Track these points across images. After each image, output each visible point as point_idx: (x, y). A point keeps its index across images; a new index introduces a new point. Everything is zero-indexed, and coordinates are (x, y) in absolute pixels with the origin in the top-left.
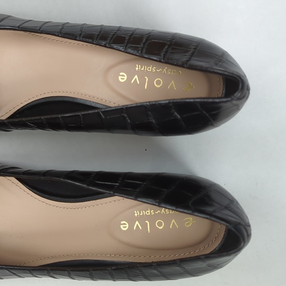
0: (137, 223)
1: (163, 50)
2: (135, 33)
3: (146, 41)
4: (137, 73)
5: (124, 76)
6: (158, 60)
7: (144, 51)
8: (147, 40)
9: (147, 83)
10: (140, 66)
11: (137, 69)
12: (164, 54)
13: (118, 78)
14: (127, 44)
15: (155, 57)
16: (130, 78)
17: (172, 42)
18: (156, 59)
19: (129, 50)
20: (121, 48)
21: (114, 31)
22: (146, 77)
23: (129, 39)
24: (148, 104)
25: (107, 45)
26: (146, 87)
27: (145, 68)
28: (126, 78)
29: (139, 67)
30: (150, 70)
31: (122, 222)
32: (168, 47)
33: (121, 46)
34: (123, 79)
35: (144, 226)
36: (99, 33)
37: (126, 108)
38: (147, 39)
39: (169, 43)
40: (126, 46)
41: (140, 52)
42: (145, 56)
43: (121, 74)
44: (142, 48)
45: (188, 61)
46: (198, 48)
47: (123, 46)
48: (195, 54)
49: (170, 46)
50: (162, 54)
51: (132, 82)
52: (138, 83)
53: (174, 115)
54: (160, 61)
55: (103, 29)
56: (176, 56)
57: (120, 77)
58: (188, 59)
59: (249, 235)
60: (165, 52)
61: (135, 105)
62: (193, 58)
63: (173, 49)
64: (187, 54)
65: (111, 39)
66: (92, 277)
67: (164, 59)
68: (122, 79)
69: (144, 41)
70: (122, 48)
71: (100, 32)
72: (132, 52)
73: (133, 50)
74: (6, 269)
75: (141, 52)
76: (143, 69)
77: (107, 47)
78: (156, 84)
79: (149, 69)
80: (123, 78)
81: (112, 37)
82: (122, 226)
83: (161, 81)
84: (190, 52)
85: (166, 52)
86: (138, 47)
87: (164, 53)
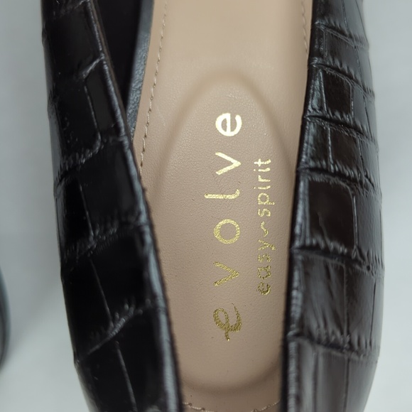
1: (331, 239)
2: (365, 140)
3: (349, 178)
4: (247, 166)
5: (233, 128)
6: (297, 230)
7: (318, 178)
8: (352, 181)
9: (221, 197)
10: (268, 169)
11: (259, 163)
12: (318, 245)
13: (225, 112)
14: (330, 120)
15: (304, 218)
16: (229, 145)
17: (360, 264)
18: (299, 219)
19: (312, 129)
20: (314, 103)
21: (361, 76)
22: (238, 192)
23: (346, 125)
24: (143, 218)
25: (316, 60)
26: (208, 196)
27: (265, 184)
28: (229, 133)
29: (264, 167)
30: (260, 203)
32: (342, 254)
33: (320, 101)
34: (224, 127)
36: (347, 33)
37: (121, 145)
38: (354, 180)
39: (355, 254)
40: (324, 118)
41: (312, 164)
42: (302, 184)
43: (238, 119)
44: (325, 171)
45: (310, 337)
46: (354, 356)
47: (321, 108)
48: (334, 353)
49: (347, 258)
50: (318, 240)
51: (220, 154)
52: (219, 173)
53: (117, 316)
54: (292, 237)
55: (359, 45)
56: (319, 289)
57: (227, 116)
58: (315, 333)
60: (327, 248)
61: (133, 171)
62: (321, 350)
63: (340, 271)
64: (332, 327)
65: (337, 70)
67: (303, 247)
68: (224, 122)
69: (347, 172)
70: (316, 106)
71: (351, 37)
72: (309, 138)
73: (315, 139)
75: (312, 169)
76: (261, 180)
77: (310, 60)
78: (223, 226)
79: (263, 199)
80: (227, 125)
81: (343, 73)
83: (235, 239)
84: (338, 334)
85: (326, 252)
86: (326, 158)
87: (322, 245)
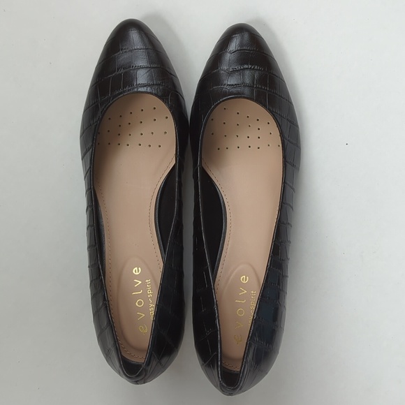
0: (140, 282)
4: (249, 293)
9: (240, 301)
27: (253, 299)
31: (140, 269)
35: (138, 289)
43: (247, 278)
51: (241, 288)
52: (240, 294)
59: (137, 383)
66: (90, 247)
74: (90, 167)
78: (240, 310)
80: (244, 279)
82: (136, 268)
83: (243, 315)
